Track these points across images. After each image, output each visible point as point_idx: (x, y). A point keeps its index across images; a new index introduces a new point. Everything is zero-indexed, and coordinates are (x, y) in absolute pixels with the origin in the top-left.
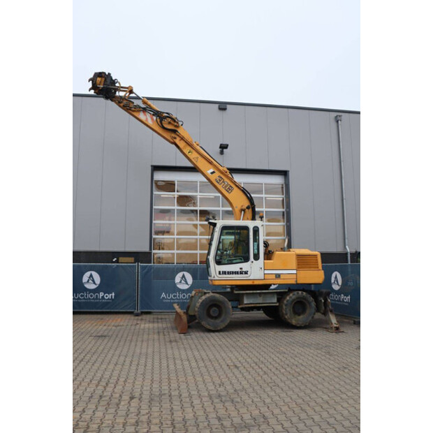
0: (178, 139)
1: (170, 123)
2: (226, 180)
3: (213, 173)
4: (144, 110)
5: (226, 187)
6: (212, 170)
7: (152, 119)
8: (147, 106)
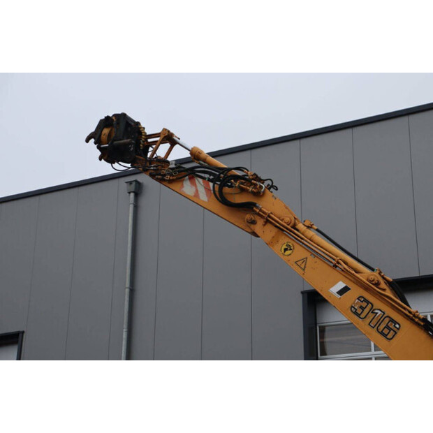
0: (260, 222)
1: (243, 190)
5: (379, 323)
6: (341, 285)
8: (195, 166)
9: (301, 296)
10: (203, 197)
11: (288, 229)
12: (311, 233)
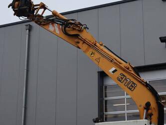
0: (81, 42)
1: (74, 29)
2: (128, 76)
3: (113, 72)
4: (53, 22)
5: (128, 84)
6: (113, 69)
7: (59, 28)
8: (54, 19)
9: (97, 73)
10: (58, 32)
11: (92, 46)
12: (102, 47)
